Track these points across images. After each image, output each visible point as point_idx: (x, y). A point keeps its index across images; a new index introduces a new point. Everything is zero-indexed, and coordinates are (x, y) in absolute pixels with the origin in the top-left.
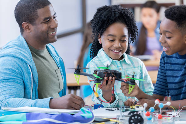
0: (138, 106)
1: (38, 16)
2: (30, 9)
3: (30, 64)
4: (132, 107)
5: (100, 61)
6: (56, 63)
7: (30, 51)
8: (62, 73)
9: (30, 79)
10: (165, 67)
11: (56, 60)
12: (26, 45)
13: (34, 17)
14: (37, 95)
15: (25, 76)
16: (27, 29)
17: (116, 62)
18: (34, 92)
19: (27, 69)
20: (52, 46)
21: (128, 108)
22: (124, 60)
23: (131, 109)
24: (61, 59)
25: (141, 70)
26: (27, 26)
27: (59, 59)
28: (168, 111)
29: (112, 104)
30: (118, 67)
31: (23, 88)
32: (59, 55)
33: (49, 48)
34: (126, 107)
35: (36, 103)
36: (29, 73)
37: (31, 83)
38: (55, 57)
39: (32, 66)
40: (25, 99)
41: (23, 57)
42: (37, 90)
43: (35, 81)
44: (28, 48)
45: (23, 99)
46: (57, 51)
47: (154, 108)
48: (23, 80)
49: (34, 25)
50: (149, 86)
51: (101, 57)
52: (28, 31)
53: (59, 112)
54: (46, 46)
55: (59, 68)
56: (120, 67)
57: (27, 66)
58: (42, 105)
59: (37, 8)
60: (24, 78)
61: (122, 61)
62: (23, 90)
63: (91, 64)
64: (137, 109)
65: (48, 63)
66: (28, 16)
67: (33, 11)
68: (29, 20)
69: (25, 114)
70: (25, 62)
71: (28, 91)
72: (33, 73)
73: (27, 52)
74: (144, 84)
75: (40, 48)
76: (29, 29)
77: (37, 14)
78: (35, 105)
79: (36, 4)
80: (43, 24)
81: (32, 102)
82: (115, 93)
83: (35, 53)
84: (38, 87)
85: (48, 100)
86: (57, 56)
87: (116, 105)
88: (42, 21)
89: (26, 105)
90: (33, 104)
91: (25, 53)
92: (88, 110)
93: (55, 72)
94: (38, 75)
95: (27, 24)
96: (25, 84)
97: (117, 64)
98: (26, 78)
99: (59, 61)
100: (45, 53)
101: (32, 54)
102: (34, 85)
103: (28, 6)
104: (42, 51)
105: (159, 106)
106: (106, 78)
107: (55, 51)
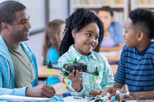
0: (103, 95)
1: (16, 18)
2: (10, 12)
3: (7, 58)
4: (98, 96)
5: (71, 56)
6: (29, 57)
7: (7, 48)
8: (34, 66)
9: (8, 71)
10: (125, 60)
11: (29, 55)
12: (3, 43)
13: (13, 18)
14: (13, 85)
15: (3, 69)
16: (5, 29)
17: (84, 57)
18: (11, 82)
19: (5, 63)
20: (25, 43)
21: (94, 97)
22: (92, 56)
23: (97, 98)
24: (33, 54)
25: (105, 65)
26: (6, 26)
27: (31, 54)
28: (126, 100)
29: (79, 93)
30: (86, 62)
31: (2, 79)
32: (31, 51)
33: (23, 45)
34: (93, 96)
35: (13, 92)
36: (7, 67)
37: (8, 75)
38: (28, 53)
39: (9, 60)
40: (4, 88)
41: (1, 53)
42: (13, 81)
43: (11, 73)
44: (5, 45)
45: (2, 88)
46: (29, 47)
47: (115, 97)
48: (1, 72)
49: (12, 25)
50: (111, 78)
51: (72, 52)
52: (6, 30)
53: (35, 100)
54: (20, 43)
55: (31, 62)
56: (88, 62)
57: (5, 61)
58: (19, 94)
59: (16, 11)
60: (3, 71)
61: (89, 57)
62: (2, 81)
63: (63, 58)
64: (102, 98)
65: (22, 58)
66: (7, 17)
67: (12, 14)
68: (8, 20)
69: (6, 101)
70: (3, 57)
71: (5, 82)
72: (10, 67)
73: (4, 49)
74: (107, 76)
75: (15, 46)
76: (7, 29)
77: (15, 15)
78: (13, 94)
79: (15, 7)
80: (20, 24)
81: (11, 91)
82: (82, 84)
83: (11, 49)
84: (14, 78)
85: (24, 89)
86: (30, 52)
87: (83, 94)
88: (19, 22)
89: (5, 93)
90: (11, 93)
91: (3, 49)
92: (60, 98)
93: (28, 65)
94: (14, 68)
95: (6, 24)
96: (3, 75)
97: (85, 59)
98: (4, 71)
99: (31, 56)
100: (19, 49)
101: (9, 50)
102: (11, 77)
103: (7, 9)
104: (17, 48)
105: (120, 95)
106: (74, 70)
107: (28, 47)
